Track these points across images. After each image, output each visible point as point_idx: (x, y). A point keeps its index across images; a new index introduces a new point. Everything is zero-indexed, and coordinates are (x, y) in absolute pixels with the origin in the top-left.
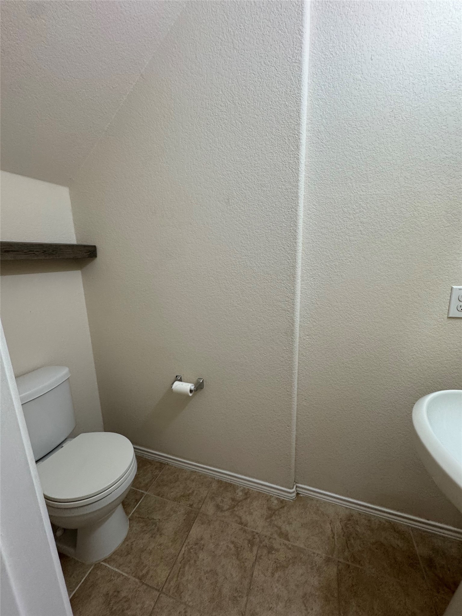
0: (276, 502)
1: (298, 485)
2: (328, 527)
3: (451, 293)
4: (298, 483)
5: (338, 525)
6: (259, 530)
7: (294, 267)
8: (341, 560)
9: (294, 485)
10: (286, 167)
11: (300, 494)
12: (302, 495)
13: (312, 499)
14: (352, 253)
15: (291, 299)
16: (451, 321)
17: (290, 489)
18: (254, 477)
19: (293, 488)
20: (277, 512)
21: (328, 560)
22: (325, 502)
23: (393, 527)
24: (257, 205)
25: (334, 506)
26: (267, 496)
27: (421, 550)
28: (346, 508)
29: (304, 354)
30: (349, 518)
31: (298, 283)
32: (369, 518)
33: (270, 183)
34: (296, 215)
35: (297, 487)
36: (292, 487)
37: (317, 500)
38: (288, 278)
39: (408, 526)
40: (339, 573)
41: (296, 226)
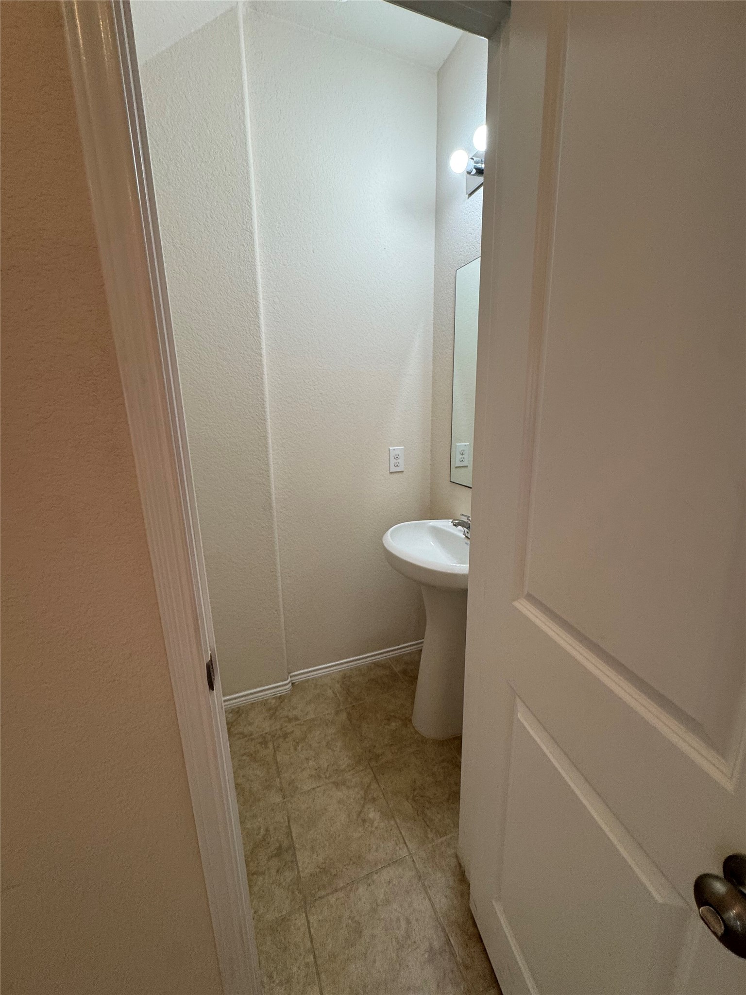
0: (274, 701)
1: (291, 674)
2: (329, 693)
3: (389, 453)
4: (291, 673)
5: (337, 686)
6: (268, 730)
7: (265, 437)
8: (348, 706)
9: (288, 676)
10: (247, 333)
11: (296, 682)
12: (297, 683)
13: (307, 681)
14: (317, 422)
15: (266, 471)
16: (392, 475)
17: (286, 680)
18: (241, 691)
19: (288, 679)
20: (279, 708)
21: (337, 713)
22: (320, 677)
23: (377, 665)
24: (216, 368)
25: (329, 675)
26: (262, 702)
27: (397, 669)
28: (339, 671)
29: (283, 528)
30: (344, 677)
31: (270, 453)
32: (358, 669)
33: (229, 346)
34: (262, 384)
35: (291, 677)
36: (286, 678)
37: (313, 679)
38: (260, 449)
39: (387, 659)
40: (349, 714)
41: (263, 394)
